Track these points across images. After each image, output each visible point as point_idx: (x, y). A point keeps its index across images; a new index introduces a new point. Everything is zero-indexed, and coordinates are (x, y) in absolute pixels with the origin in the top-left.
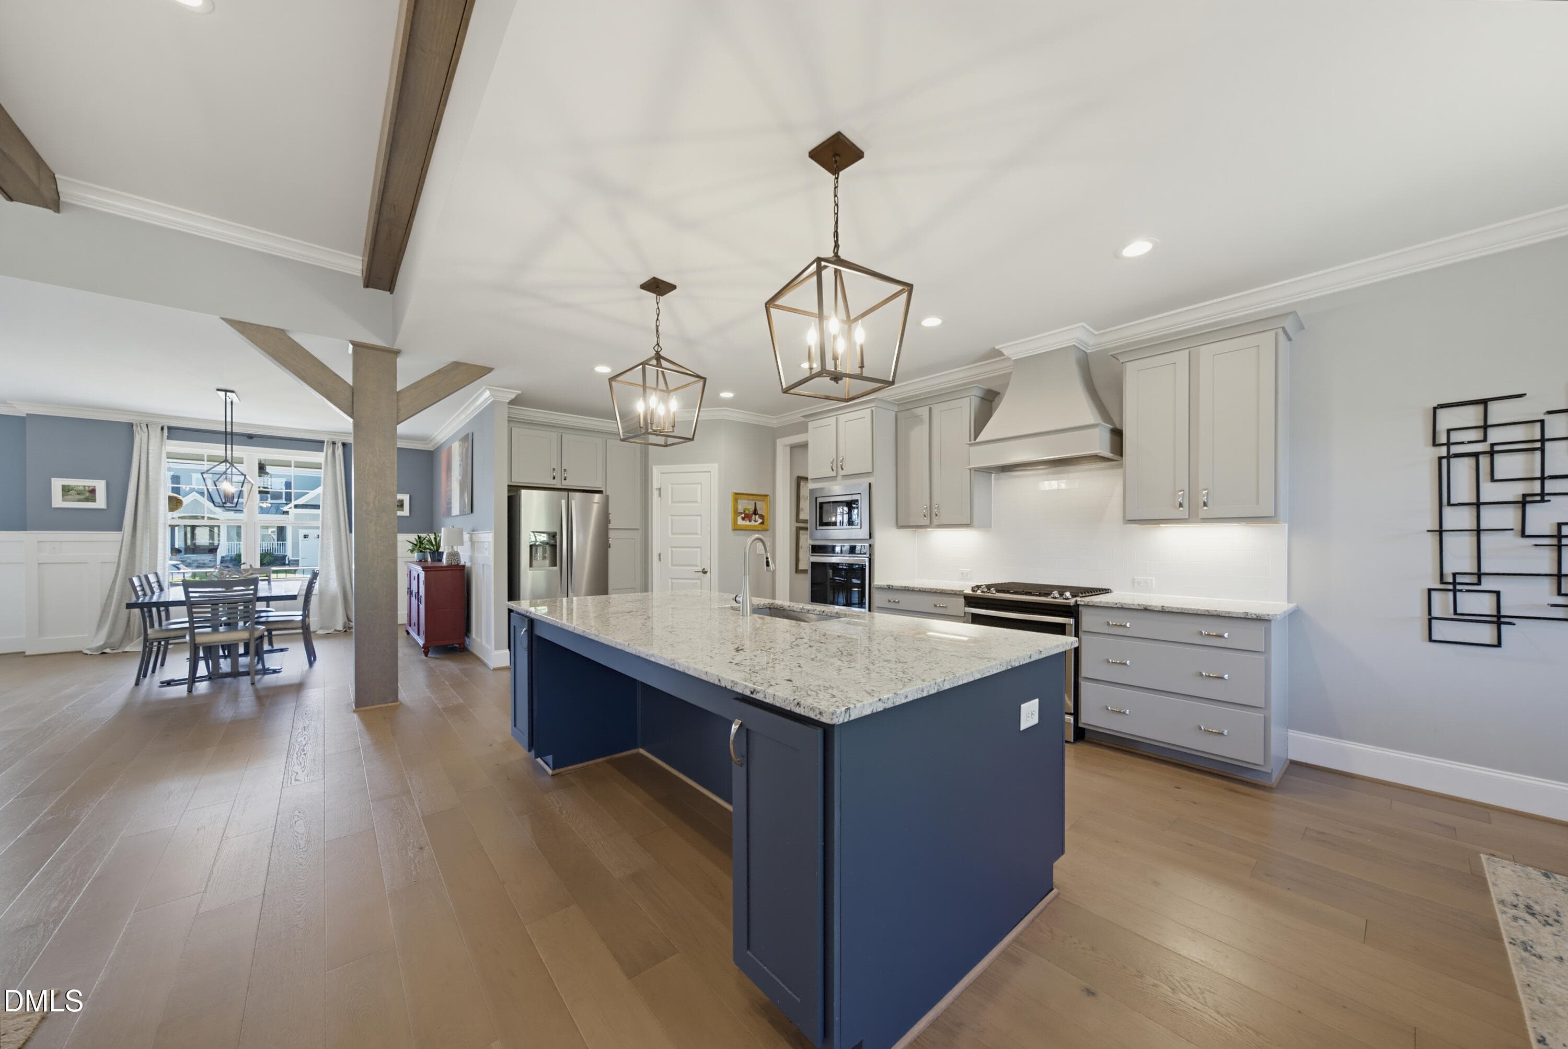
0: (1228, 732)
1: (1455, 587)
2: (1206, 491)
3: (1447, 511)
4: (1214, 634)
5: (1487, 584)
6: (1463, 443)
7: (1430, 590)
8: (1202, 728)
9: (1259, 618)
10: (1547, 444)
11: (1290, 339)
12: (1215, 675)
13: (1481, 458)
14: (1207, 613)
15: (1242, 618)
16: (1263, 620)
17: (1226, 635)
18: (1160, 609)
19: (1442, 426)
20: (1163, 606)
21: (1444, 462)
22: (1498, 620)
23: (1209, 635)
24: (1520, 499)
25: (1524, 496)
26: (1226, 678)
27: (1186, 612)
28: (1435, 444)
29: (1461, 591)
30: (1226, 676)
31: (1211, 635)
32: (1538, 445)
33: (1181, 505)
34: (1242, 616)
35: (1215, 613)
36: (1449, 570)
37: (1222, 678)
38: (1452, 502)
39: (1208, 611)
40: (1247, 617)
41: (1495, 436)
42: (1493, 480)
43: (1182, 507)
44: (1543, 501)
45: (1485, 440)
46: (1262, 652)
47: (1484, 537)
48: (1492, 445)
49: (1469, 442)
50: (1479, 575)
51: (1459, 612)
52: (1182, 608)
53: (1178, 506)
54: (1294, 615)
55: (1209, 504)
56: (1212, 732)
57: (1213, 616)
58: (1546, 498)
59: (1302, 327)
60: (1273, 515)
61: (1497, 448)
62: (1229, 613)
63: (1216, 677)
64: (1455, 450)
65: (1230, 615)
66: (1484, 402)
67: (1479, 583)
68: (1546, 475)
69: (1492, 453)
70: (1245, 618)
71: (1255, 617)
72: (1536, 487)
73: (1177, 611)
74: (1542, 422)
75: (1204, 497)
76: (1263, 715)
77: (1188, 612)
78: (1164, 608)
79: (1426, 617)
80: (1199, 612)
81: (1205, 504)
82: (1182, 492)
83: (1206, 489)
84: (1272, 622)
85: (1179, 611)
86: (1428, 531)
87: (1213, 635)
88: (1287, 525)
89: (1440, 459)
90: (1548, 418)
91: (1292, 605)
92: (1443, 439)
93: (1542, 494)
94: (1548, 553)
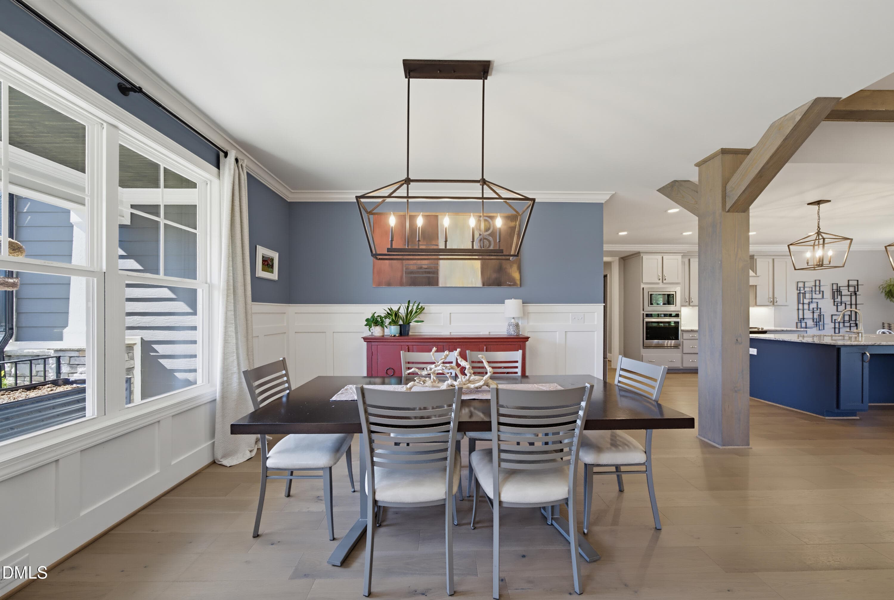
6: (801, 291)
7: (797, 322)
13: (804, 294)
19: (798, 286)
21: (799, 294)
24: (809, 303)
28: (797, 290)
29: (801, 322)
32: (811, 292)
36: (800, 318)
41: (806, 289)
42: (805, 299)
45: (804, 290)
47: (805, 311)
50: (804, 319)
61: (806, 292)
66: (805, 282)
67: (804, 321)
68: (812, 298)
86: (797, 309)
90: (812, 287)
93: (812, 302)
94: (812, 314)
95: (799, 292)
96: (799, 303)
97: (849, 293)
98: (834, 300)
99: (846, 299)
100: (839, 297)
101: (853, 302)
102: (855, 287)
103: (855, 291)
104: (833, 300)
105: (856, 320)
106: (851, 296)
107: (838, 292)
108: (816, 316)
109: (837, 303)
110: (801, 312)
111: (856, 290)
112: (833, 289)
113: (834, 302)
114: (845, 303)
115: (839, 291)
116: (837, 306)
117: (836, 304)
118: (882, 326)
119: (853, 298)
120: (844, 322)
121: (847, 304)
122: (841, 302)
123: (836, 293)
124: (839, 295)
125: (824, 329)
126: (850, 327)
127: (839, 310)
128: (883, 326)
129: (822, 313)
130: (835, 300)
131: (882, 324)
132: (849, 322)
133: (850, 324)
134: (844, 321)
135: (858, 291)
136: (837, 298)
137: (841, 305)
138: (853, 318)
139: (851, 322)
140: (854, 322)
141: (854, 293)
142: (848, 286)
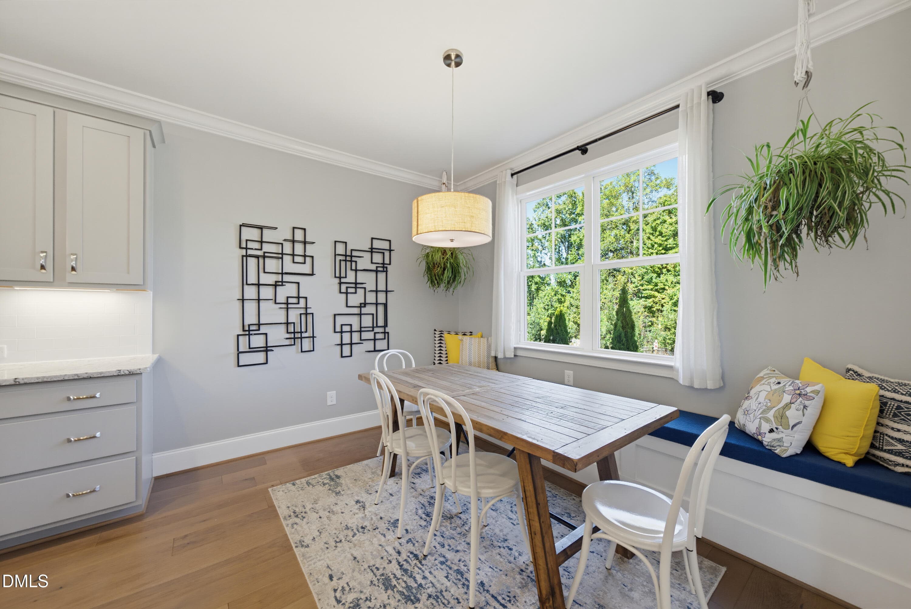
0: (100, 487)
1: (249, 333)
2: (75, 256)
3: (246, 287)
4: (85, 397)
5: (263, 329)
6: (252, 249)
7: (238, 336)
8: (70, 495)
9: (131, 373)
10: (284, 256)
11: (154, 146)
12: (85, 437)
13: (260, 259)
14: (76, 377)
15: (115, 376)
16: (135, 374)
17: (98, 395)
18: (13, 383)
19: (244, 238)
20: (16, 379)
21: (245, 258)
22: (266, 349)
23: (79, 399)
24: (274, 283)
25: (276, 282)
26: (98, 436)
27: (49, 380)
28: (240, 248)
29: (252, 334)
30: (98, 434)
31: (80, 398)
32: (280, 256)
33: (43, 267)
34: (115, 374)
35: (85, 376)
36: (247, 323)
37: (94, 437)
38: (248, 283)
39: (77, 375)
40: (119, 374)
41: (267, 248)
42: (265, 272)
43: (45, 269)
44: (282, 285)
45: (261, 249)
46: (134, 402)
47: (262, 303)
48: (264, 253)
49: (256, 249)
50: (259, 325)
51: (251, 347)
52: (44, 377)
53: (39, 267)
54: (159, 363)
55: (78, 269)
56: (83, 494)
57: (84, 379)
58: (284, 284)
59: (163, 141)
60: (142, 284)
61: (266, 254)
62: (101, 373)
63: (86, 439)
64: (250, 252)
65: (102, 375)
66: (261, 228)
67: (259, 330)
68: (284, 272)
69: (264, 257)
70: (119, 375)
71: (127, 372)
72: (279, 278)
73: (37, 381)
74: (282, 244)
75: (72, 261)
76: (135, 457)
77: (52, 380)
78: (17, 380)
79: (236, 352)
80: (66, 378)
81: (73, 269)
82: (45, 254)
83: (75, 254)
84: (143, 374)
85: (40, 380)
86: (238, 299)
87: (83, 398)
88: (152, 292)
89: (243, 256)
90: (284, 243)
91: (156, 356)
92: (244, 245)
93: (282, 282)
94: (284, 312)
95: (244, 252)
96: (244, 282)
97: (374, 267)
98: (340, 279)
99: (368, 280)
100: (351, 273)
101: (382, 287)
102: (384, 253)
103: (383, 264)
104: (337, 281)
105: (386, 325)
106: (377, 272)
107: (349, 263)
108: (294, 316)
109: (347, 288)
110: (251, 307)
111: (387, 261)
112: (336, 255)
113: (340, 283)
114: (365, 289)
115: (351, 261)
116: (347, 294)
117: (343, 289)
119: (381, 277)
120: (361, 331)
121: (368, 290)
122: (356, 284)
123: (343, 263)
124: (351, 269)
125: (313, 349)
126: (375, 339)
127: (349, 304)
128: (441, 336)
129: (309, 310)
130: (342, 280)
132: (373, 330)
133: (375, 333)
134: (361, 327)
135: (389, 264)
136: (347, 276)
137: (356, 292)
138: (381, 322)
139: (376, 330)
140: (381, 330)
141: (383, 267)
142: (370, 250)
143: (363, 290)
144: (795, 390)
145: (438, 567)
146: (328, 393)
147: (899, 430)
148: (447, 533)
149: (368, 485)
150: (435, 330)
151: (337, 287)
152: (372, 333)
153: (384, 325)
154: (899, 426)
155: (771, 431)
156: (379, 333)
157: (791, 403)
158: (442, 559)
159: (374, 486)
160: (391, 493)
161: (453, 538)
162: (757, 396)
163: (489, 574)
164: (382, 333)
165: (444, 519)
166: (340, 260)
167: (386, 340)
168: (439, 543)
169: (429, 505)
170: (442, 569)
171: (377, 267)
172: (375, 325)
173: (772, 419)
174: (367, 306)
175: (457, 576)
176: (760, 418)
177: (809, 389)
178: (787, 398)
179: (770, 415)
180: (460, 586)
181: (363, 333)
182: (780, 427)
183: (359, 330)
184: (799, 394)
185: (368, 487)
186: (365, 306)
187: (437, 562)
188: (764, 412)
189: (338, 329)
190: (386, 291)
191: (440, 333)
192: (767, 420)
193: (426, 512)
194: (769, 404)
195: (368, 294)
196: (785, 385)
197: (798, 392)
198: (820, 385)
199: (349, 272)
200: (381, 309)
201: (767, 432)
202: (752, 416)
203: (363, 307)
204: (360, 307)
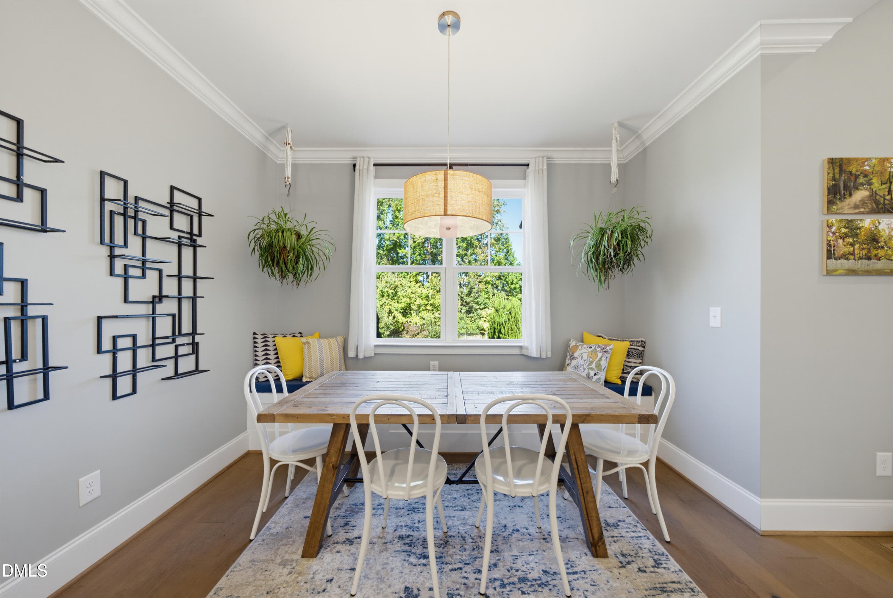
97: (174, 235)
98: (112, 248)
99: (164, 256)
100: (135, 242)
101: (187, 270)
102: (192, 217)
103: (191, 233)
104: (105, 251)
105: (194, 333)
106: (180, 245)
107: (131, 223)
109: (126, 267)
111: (196, 230)
112: (103, 200)
113: (112, 257)
114: (160, 271)
115: (135, 218)
116: (126, 278)
117: (119, 269)
118: (252, 341)
119: (187, 253)
120: (153, 346)
121: (164, 274)
122: (144, 262)
123: (119, 221)
124: (136, 233)
125: (46, 396)
126: (176, 357)
127: (131, 298)
129: (31, 311)
130: (117, 251)
131: (252, 336)
132: (174, 341)
133: (177, 347)
134: (154, 338)
135: (200, 235)
136: (126, 244)
137: (144, 276)
138: (186, 328)
139: (179, 341)
140: (187, 340)
141: (191, 239)
142: (168, 205)
143: (156, 273)
144: (602, 350)
145: (506, 593)
146: (81, 480)
147: (630, 362)
148: (464, 557)
149: (302, 584)
150: (255, 334)
151: (106, 262)
152: (172, 347)
153: (191, 332)
154: (630, 360)
155: (595, 374)
156: (183, 345)
157: (602, 357)
158: (498, 583)
159: (313, 578)
160: (349, 567)
161: (476, 557)
162: (581, 357)
163: (536, 560)
164: (188, 344)
165: (444, 548)
166: (112, 213)
167: (194, 356)
168: (475, 573)
169: (411, 546)
170: (511, 591)
171: (180, 237)
172: (177, 333)
173: (595, 368)
174: (164, 300)
175: (526, 584)
176: (588, 369)
177: (608, 348)
178: (600, 355)
179: (593, 366)
180: (540, 589)
181: (157, 348)
182: (599, 371)
183: (151, 343)
184: (605, 352)
185: (308, 586)
186: (160, 301)
187: (498, 589)
188: (589, 365)
189: (107, 345)
190: (195, 278)
191: (263, 336)
192: (592, 369)
193: (419, 556)
194: (591, 360)
195: (165, 280)
196: (595, 348)
197: (604, 350)
198: (612, 345)
199: (132, 238)
200: (186, 306)
201: (593, 376)
202: (582, 369)
203: (158, 303)
204: (153, 303)
